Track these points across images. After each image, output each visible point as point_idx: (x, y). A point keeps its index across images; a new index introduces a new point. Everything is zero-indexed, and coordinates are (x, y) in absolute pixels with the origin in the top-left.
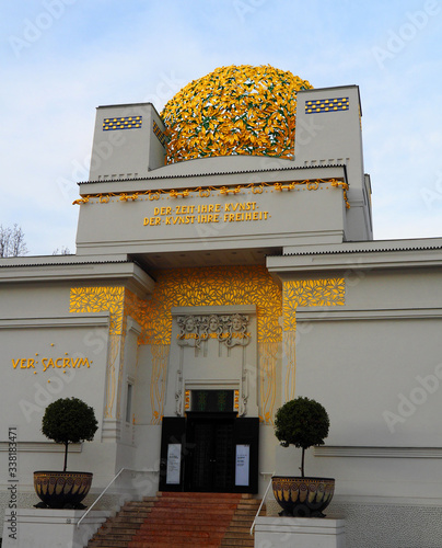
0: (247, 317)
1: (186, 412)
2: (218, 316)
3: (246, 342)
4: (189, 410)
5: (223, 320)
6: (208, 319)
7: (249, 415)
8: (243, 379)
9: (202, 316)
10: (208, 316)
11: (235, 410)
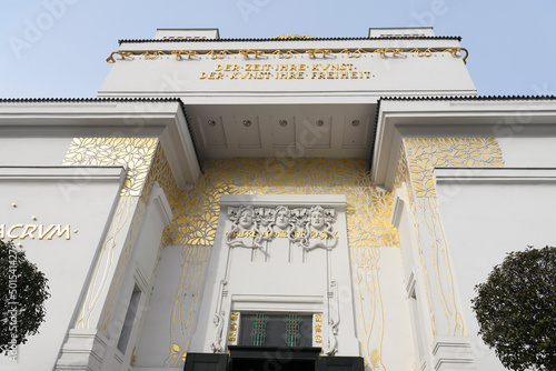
0: (332, 212)
1: (231, 348)
2: (290, 208)
3: (331, 243)
4: (235, 343)
5: (296, 214)
6: (274, 212)
7: (342, 353)
8: (330, 295)
9: (265, 207)
10: (274, 208)
11: (315, 345)
